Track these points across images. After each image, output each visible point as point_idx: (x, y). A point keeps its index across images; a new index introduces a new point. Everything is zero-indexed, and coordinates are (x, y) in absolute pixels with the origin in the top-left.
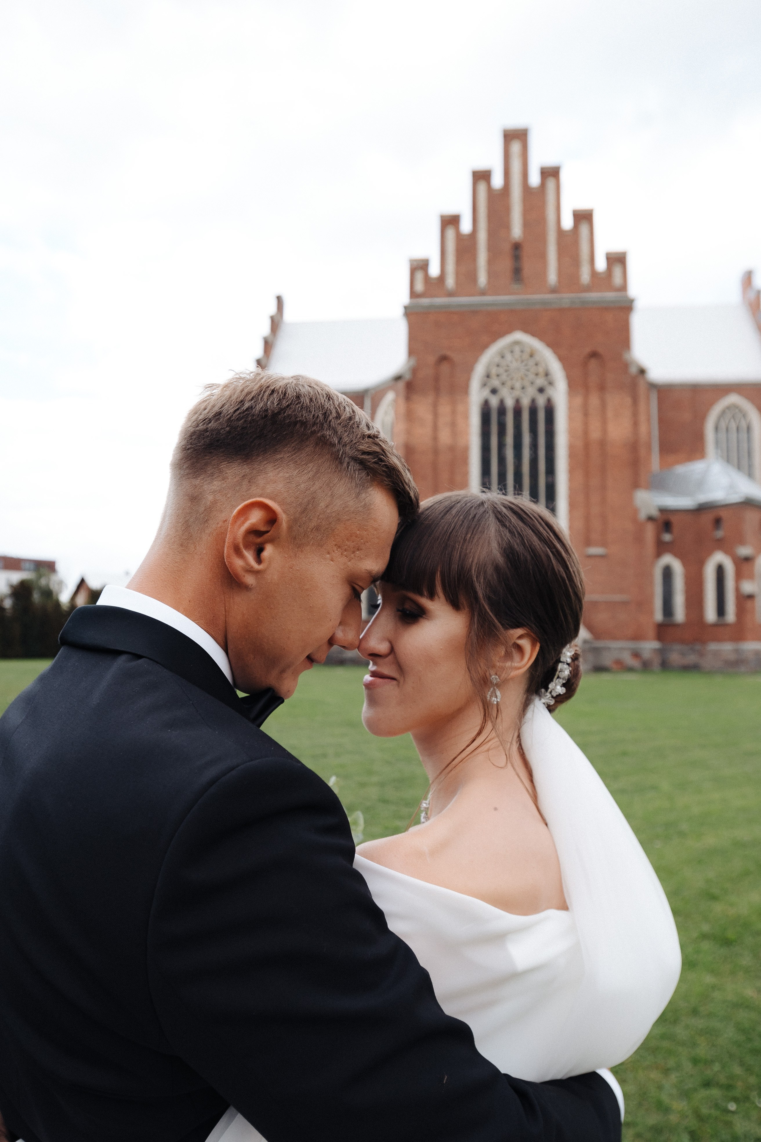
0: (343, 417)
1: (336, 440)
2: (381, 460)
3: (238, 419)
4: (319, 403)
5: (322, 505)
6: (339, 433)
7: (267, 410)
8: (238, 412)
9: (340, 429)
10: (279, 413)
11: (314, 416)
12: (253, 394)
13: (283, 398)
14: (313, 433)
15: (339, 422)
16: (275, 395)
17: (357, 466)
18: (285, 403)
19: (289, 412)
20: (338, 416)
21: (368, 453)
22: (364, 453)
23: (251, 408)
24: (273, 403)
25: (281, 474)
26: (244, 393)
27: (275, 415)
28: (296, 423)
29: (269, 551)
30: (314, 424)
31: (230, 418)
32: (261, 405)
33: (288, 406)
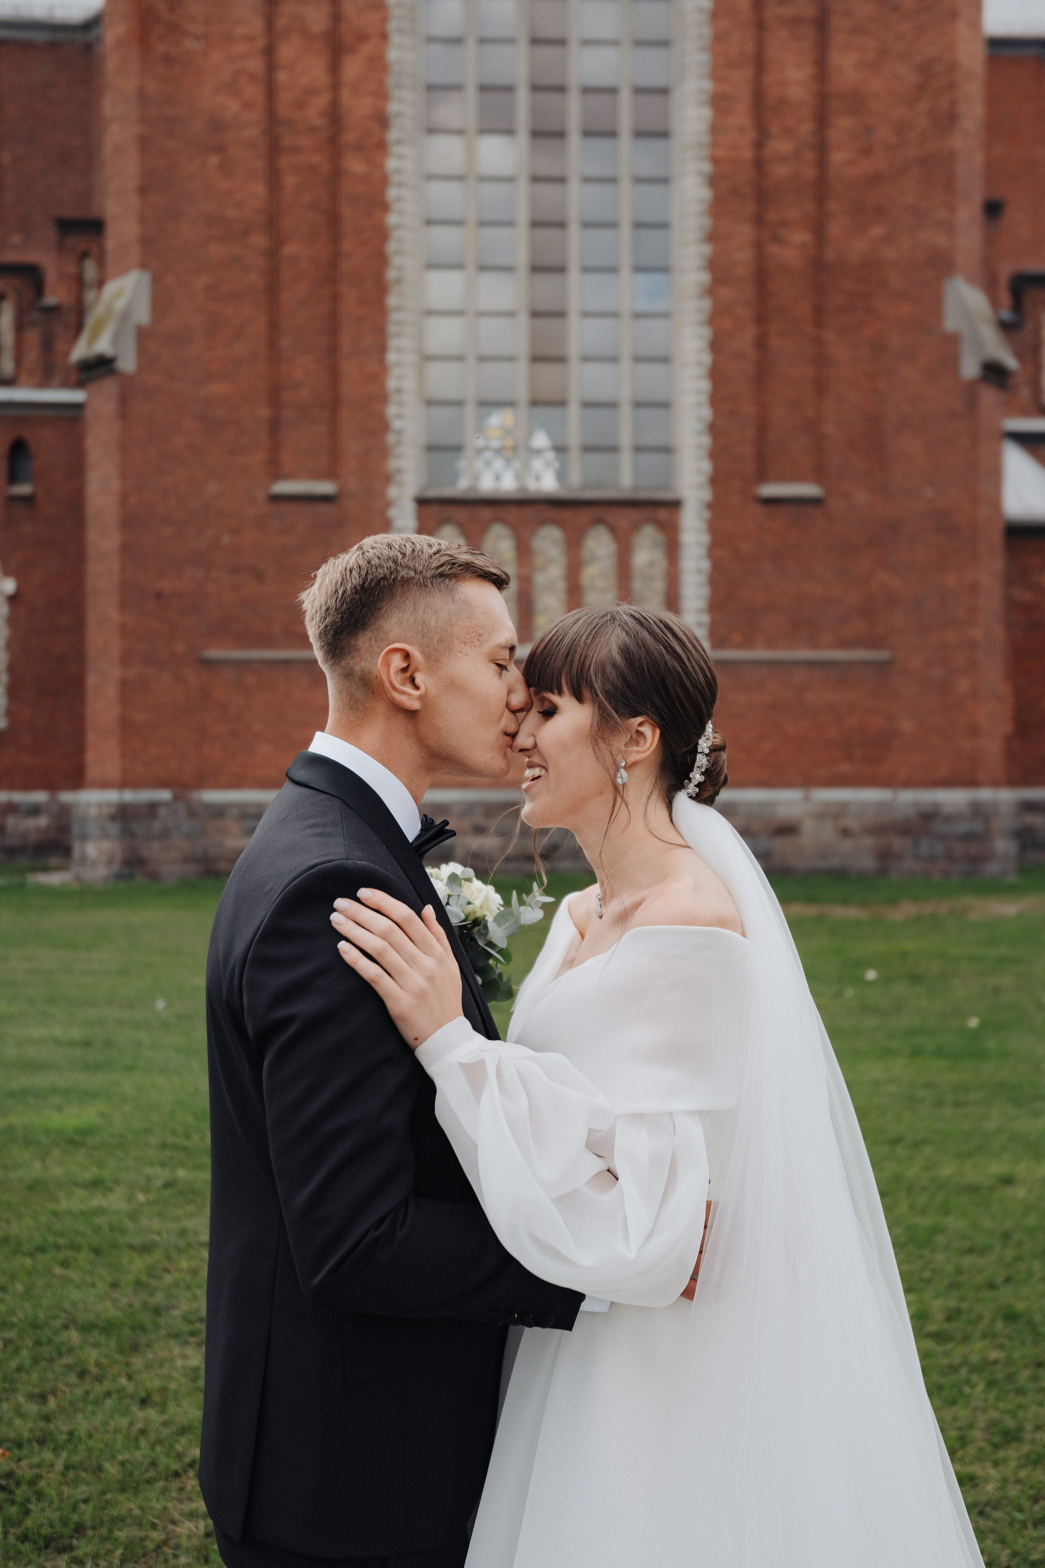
0: (407, 554)
1: (412, 574)
2: (454, 564)
3: (342, 605)
4: (386, 556)
5: (433, 622)
6: (412, 567)
7: (355, 587)
8: (338, 600)
9: (411, 564)
10: (364, 583)
11: (387, 568)
12: (339, 582)
13: (360, 571)
14: (395, 579)
15: (407, 559)
16: (354, 572)
17: (439, 580)
18: (363, 573)
19: (370, 577)
20: (404, 555)
21: (442, 566)
22: (438, 568)
23: (344, 592)
24: (356, 579)
25: (393, 622)
26: (334, 585)
27: (362, 586)
28: (379, 582)
29: (419, 678)
30: (391, 573)
31: (336, 608)
32: (350, 585)
33: (367, 574)
